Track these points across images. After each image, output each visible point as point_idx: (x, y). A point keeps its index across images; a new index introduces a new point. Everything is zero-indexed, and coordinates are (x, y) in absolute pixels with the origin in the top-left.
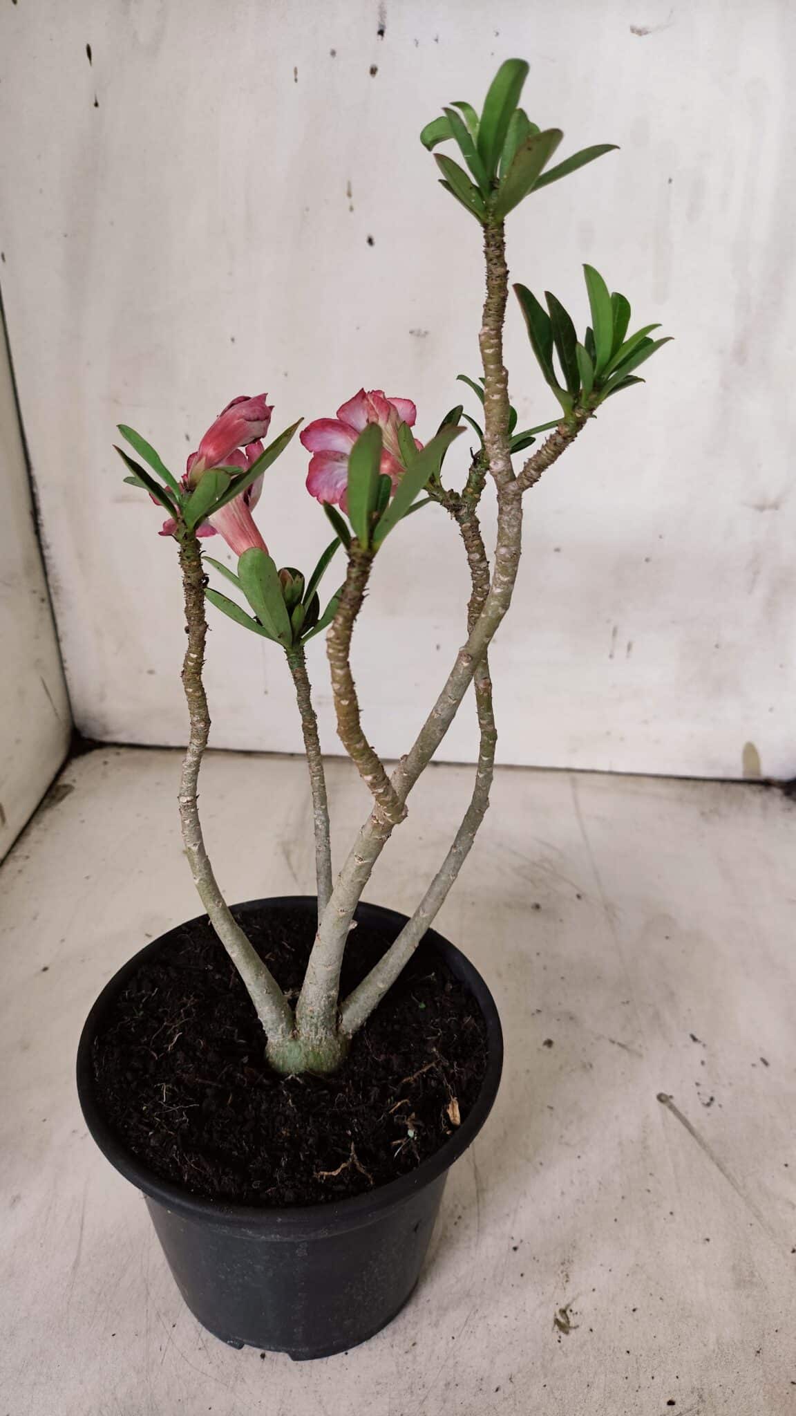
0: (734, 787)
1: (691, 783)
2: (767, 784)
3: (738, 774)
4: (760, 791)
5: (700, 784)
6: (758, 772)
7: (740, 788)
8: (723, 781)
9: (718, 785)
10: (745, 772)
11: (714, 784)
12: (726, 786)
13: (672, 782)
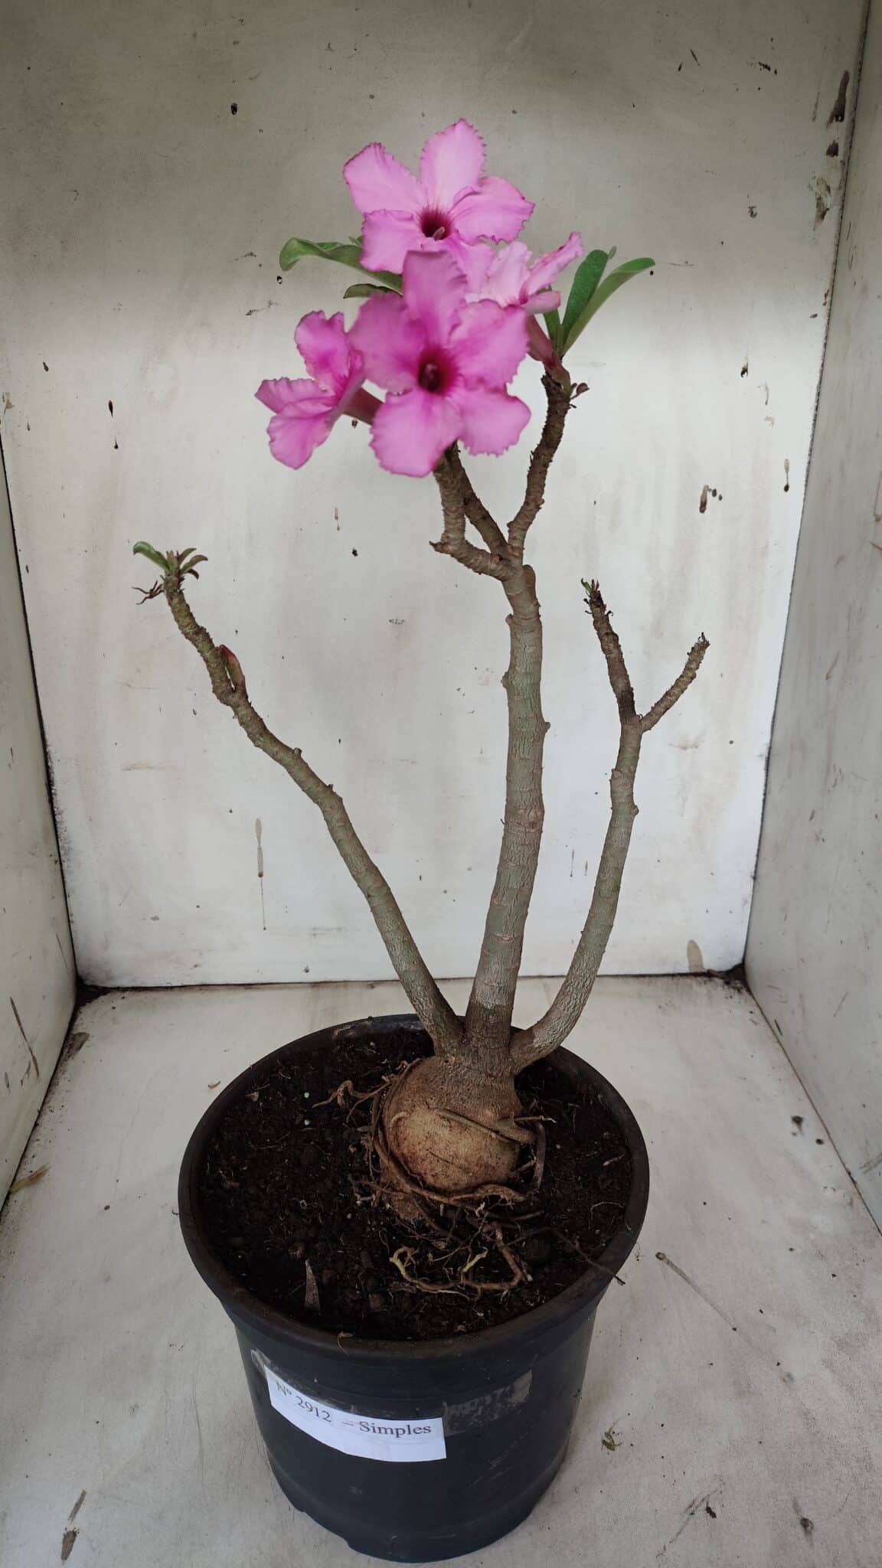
0: (682, 980)
1: (647, 979)
2: (709, 975)
3: (686, 970)
4: (705, 983)
5: (654, 980)
6: (702, 966)
7: (688, 981)
8: (673, 975)
9: (670, 978)
10: (690, 967)
11: (665, 979)
12: (675, 979)
13: (631, 980)
